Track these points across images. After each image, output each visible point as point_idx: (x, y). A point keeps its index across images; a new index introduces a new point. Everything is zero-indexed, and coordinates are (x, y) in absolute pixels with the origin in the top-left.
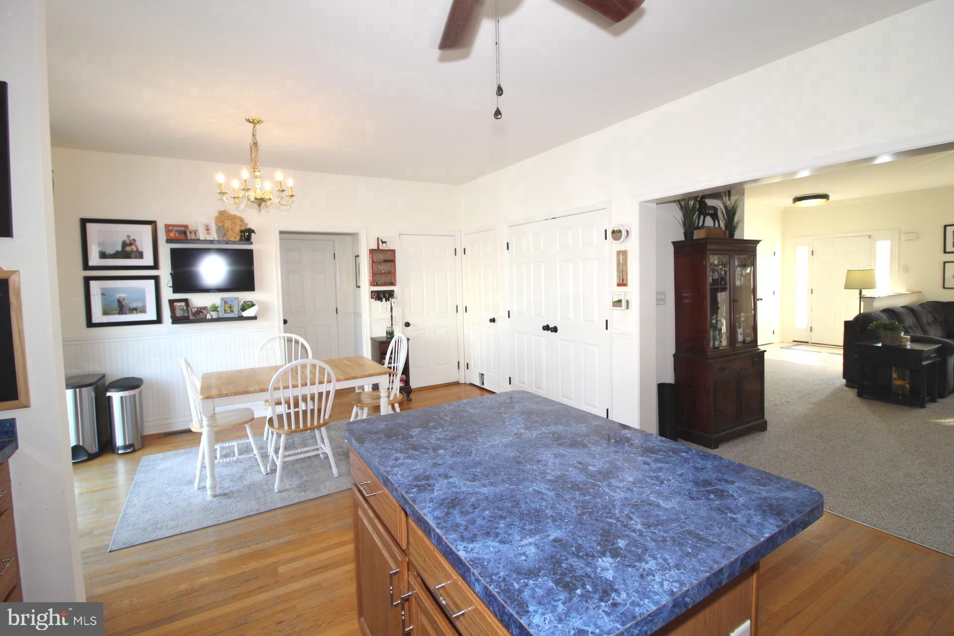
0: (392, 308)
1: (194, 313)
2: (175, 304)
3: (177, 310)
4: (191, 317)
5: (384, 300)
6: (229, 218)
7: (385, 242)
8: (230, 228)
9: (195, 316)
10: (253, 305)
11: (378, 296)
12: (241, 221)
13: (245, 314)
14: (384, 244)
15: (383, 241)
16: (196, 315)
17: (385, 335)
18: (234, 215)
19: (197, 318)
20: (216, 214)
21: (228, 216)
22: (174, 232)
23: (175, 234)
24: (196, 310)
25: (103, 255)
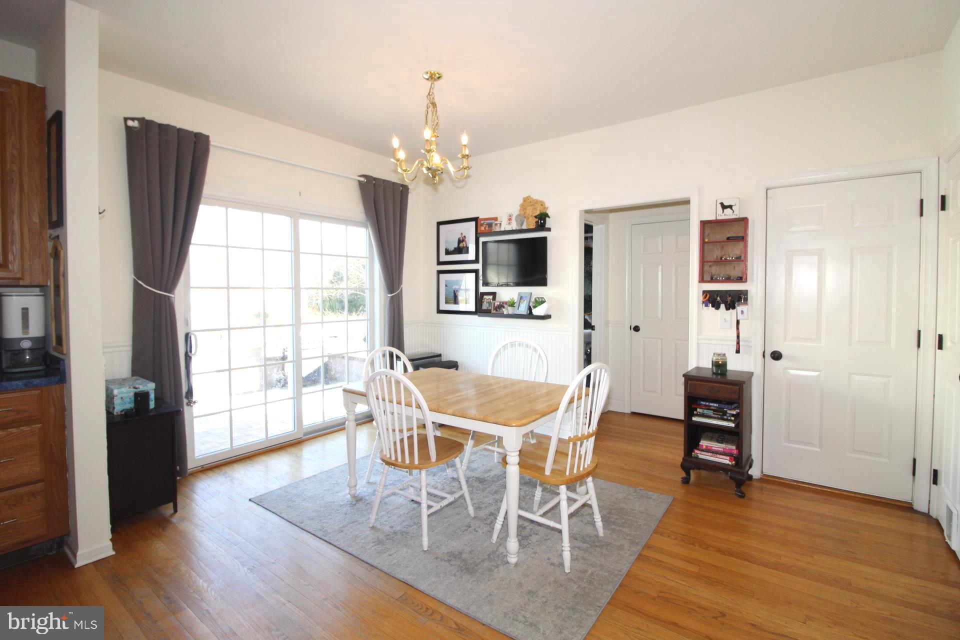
0: (738, 322)
1: (496, 307)
2: (485, 297)
3: (485, 303)
4: (493, 311)
5: (723, 306)
6: (532, 203)
7: (730, 207)
8: (530, 215)
9: (497, 311)
10: (543, 302)
11: (713, 300)
12: (542, 205)
13: (536, 312)
14: (728, 211)
15: (726, 204)
16: (498, 309)
17: (709, 365)
18: (535, 200)
19: (498, 312)
20: (521, 201)
21: (531, 202)
22: (485, 226)
23: (485, 228)
24: (499, 304)
25: (448, 252)
